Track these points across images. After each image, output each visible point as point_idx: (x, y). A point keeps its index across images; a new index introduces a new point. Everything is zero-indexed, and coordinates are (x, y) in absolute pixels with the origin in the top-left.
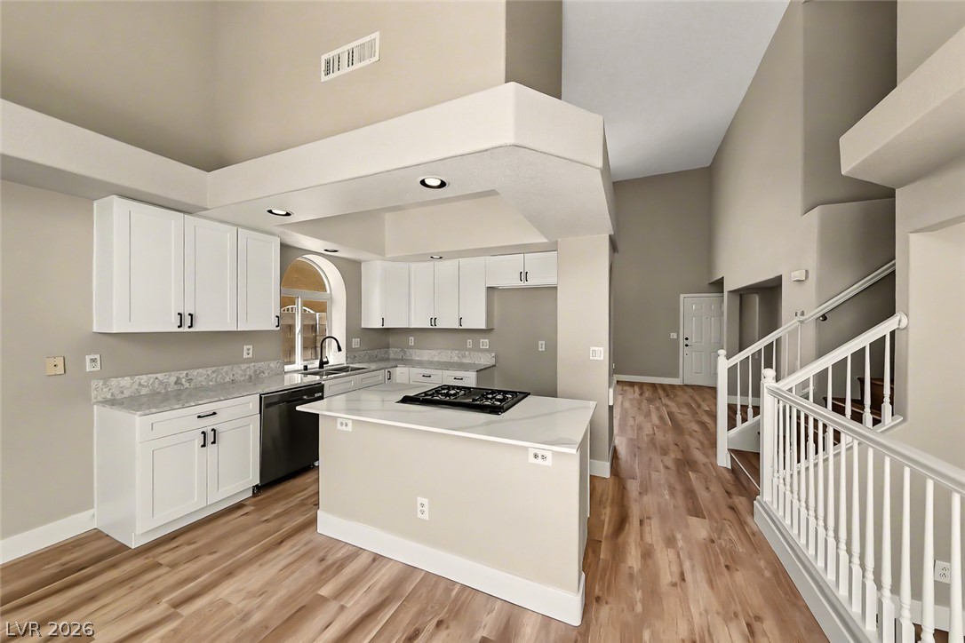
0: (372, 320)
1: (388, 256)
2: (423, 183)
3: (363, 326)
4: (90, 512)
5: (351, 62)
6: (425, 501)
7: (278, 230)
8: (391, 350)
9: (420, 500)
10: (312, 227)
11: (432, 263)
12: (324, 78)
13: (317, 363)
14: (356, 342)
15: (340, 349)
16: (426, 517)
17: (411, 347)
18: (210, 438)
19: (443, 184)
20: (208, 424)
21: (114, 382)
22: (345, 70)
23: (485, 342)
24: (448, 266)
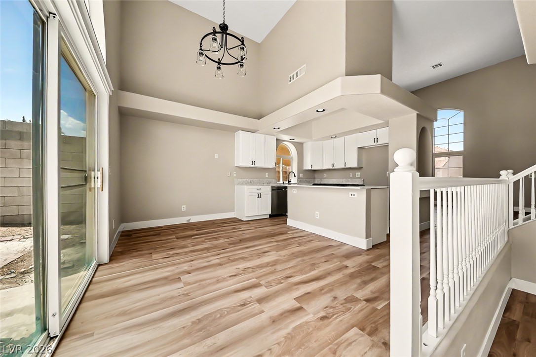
0: (307, 167)
1: (313, 139)
2: (317, 111)
3: (304, 169)
4: (234, 213)
5: (297, 76)
6: (318, 213)
7: (275, 134)
8: (316, 180)
9: (316, 212)
10: (286, 131)
11: (332, 140)
12: (289, 83)
13: (287, 182)
14: (301, 175)
15: (295, 176)
16: (318, 218)
17: (325, 178)
18: (259, 196)
19: (324, 110)
20: (259, 191)
21: (239, 180)
22: (295, 79)
23: (358, 174)
24: (340, 140)
